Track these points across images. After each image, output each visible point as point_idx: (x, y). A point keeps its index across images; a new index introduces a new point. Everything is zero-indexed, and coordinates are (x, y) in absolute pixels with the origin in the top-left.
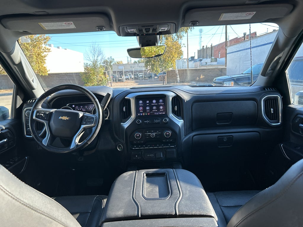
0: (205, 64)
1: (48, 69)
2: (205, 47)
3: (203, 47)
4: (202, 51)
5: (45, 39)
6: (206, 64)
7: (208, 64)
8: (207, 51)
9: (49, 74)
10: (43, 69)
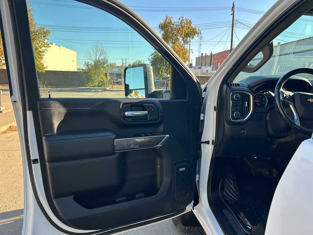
0: (205, 72)
1: (45, 66)
2: (204, 55)
3: (202, 54)
4: (201, 59)
5: (45, 33)
6: (207, 72)
7: (208, 72)
8: (206, 59)
9: (46, 71)
10: (40, 65)
